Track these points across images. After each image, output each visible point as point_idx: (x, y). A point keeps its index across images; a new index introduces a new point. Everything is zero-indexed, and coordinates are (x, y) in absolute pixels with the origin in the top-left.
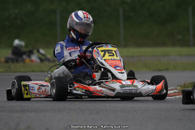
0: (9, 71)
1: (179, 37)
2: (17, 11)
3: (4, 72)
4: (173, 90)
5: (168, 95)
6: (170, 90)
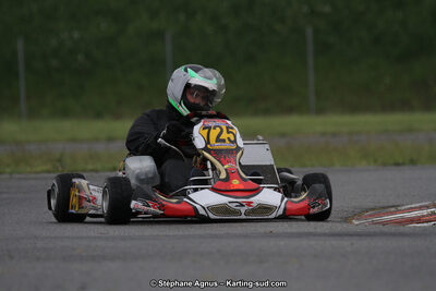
0: (60, 168)
2: (76, 35)
3: (49, 172)
4: (428, 207)
5: (419, 220)
6: (420, 208)
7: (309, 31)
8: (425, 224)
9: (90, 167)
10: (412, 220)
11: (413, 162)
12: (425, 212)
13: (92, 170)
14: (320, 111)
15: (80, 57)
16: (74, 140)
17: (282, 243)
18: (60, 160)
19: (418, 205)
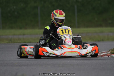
0: (11, 42)
1: (110, 21)
2: (15, 7)
3: (8, 43)
4: (106, 52)
5: (104, 55)
6: (105, 52)
7: (76, 7)
8: (106, 57)
9: (19, 42)
10: (102, 56)
11: (103, 40)
12: (106, 53)
13: (19, 43)
14: (78, 27)
15: (16, 13)
16: (14, 35)
17: (69, 61)
18: (11, 40)
19: (104, 52)
